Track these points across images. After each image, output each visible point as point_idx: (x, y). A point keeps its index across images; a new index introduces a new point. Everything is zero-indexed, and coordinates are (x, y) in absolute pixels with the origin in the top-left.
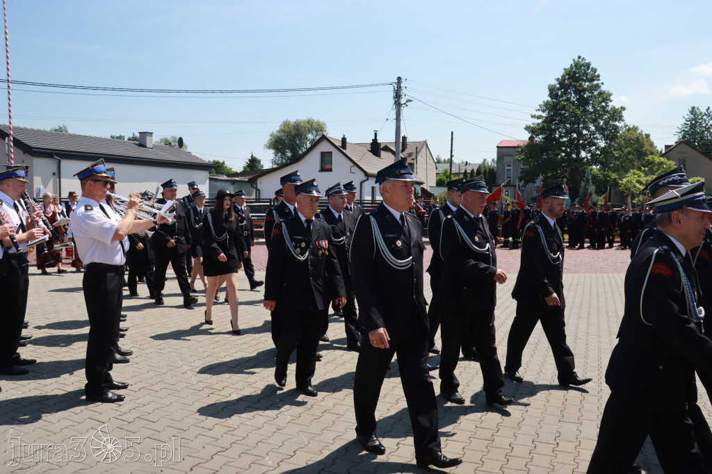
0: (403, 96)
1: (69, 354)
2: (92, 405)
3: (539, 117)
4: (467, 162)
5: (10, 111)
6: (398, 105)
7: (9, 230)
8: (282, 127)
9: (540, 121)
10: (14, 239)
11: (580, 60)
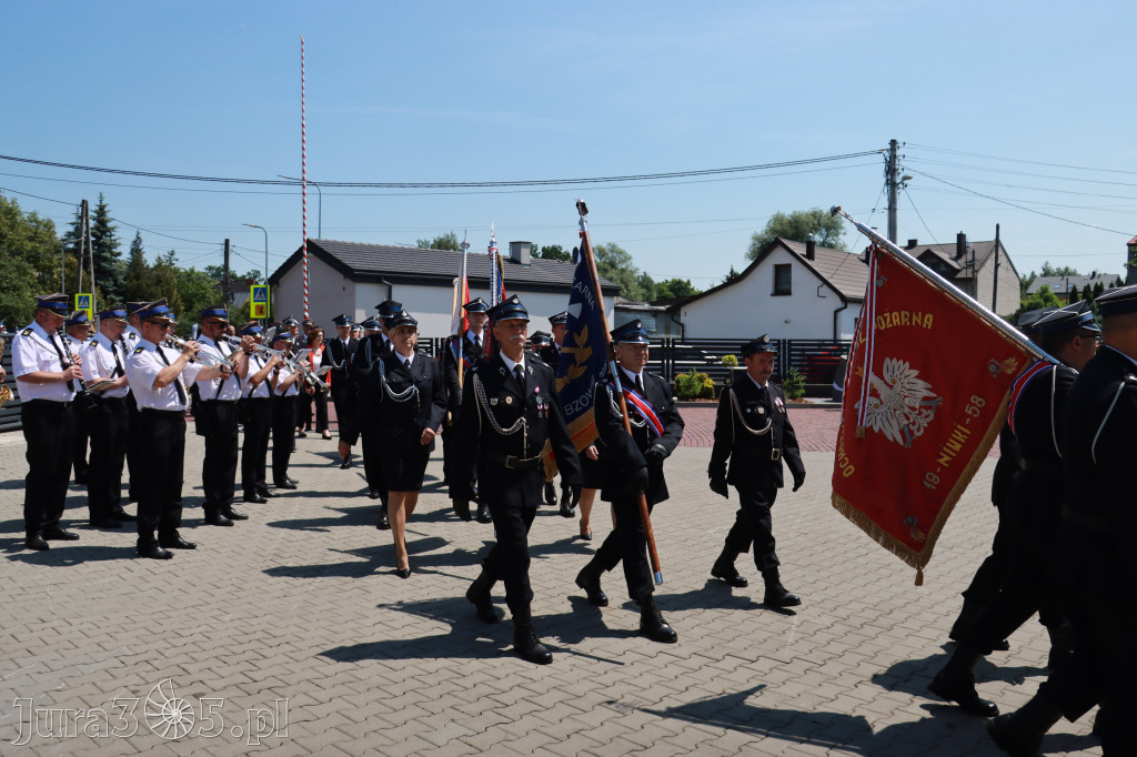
0: (899, 171)
4: (1094, 273)
6: (892, 185)
8: (771, 225)
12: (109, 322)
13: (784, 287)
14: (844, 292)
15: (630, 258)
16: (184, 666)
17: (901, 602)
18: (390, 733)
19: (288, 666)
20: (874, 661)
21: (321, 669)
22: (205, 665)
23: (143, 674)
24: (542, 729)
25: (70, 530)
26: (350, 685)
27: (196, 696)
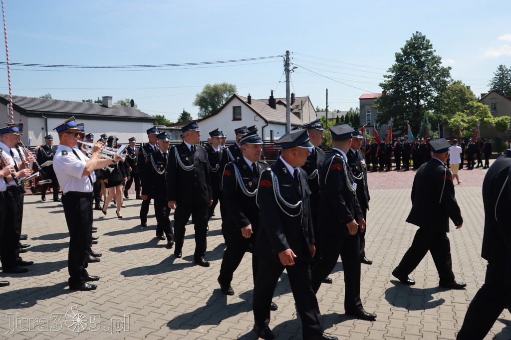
0: (291, 65)
1: (57, 257)
2: (74, 293)
3: (389, 77)
4: (338, 111)
5: (10, 85)
6: (287, 71)
7: (10, 170)
8: (205, 90)
9: (390, 79)
10: (15, 176)
11: (418, 34)
13: (238, 117)
14: (266, 119)
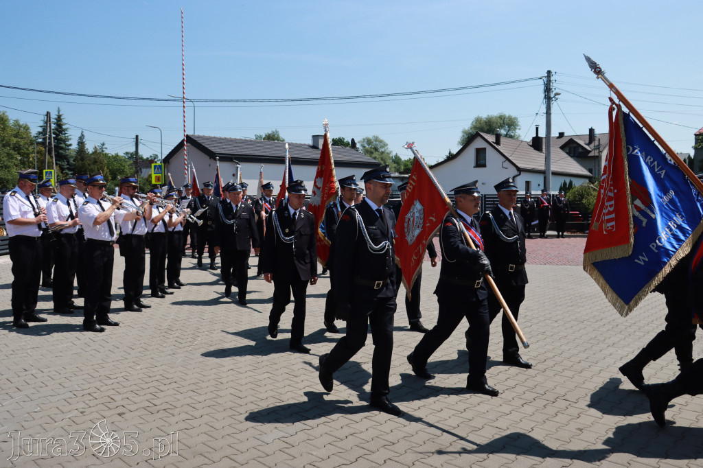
0: (553, 90)
6: (548, 99)
8: (474, 124)
12: (64, 187)
13: (482, 162)
14: (519, 165)
15: (387, 145)
16: (113, 397)
17: (551, 355)
18: (238, 436)
19: (176, 396)
20: (534, 390)
21: (196, 398)
22: (125, 396)
23: (87, 402)
24: (331, 433)
25: (42, 316)
26: (213, 407)
27: (120, 415)
